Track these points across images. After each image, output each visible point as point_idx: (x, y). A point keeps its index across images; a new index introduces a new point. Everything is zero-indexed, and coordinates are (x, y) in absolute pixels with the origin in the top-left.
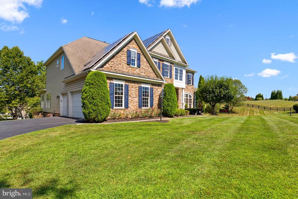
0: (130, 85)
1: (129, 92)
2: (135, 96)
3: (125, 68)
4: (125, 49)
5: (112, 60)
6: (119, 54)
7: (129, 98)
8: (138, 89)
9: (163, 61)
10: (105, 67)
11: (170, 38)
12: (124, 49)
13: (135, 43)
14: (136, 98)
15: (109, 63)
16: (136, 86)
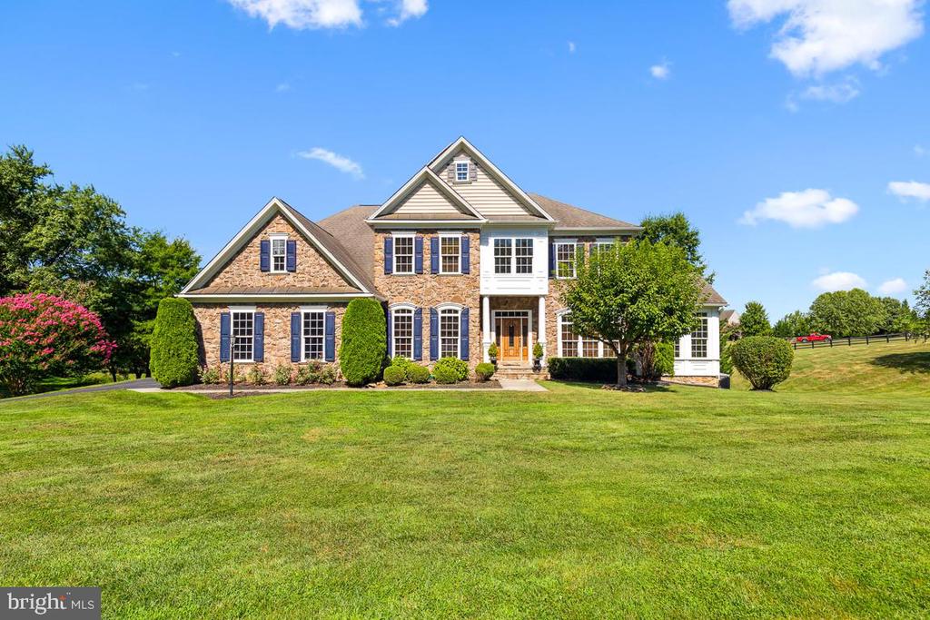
0: (269, 313)
1: (267, 327)
2: (281, 335)
3: (256, 279)
4: (257, 241)
5: (227, 269)
6: (244, 254)
7: (266, 341)
8: (290, 318)
9: (433, 231)
10: (212, 284)
11: (471, 160)
12: (255, 240)
13: (282, 221)
14: (284, 340)
15: (222, 275)
16: (285, 314)
